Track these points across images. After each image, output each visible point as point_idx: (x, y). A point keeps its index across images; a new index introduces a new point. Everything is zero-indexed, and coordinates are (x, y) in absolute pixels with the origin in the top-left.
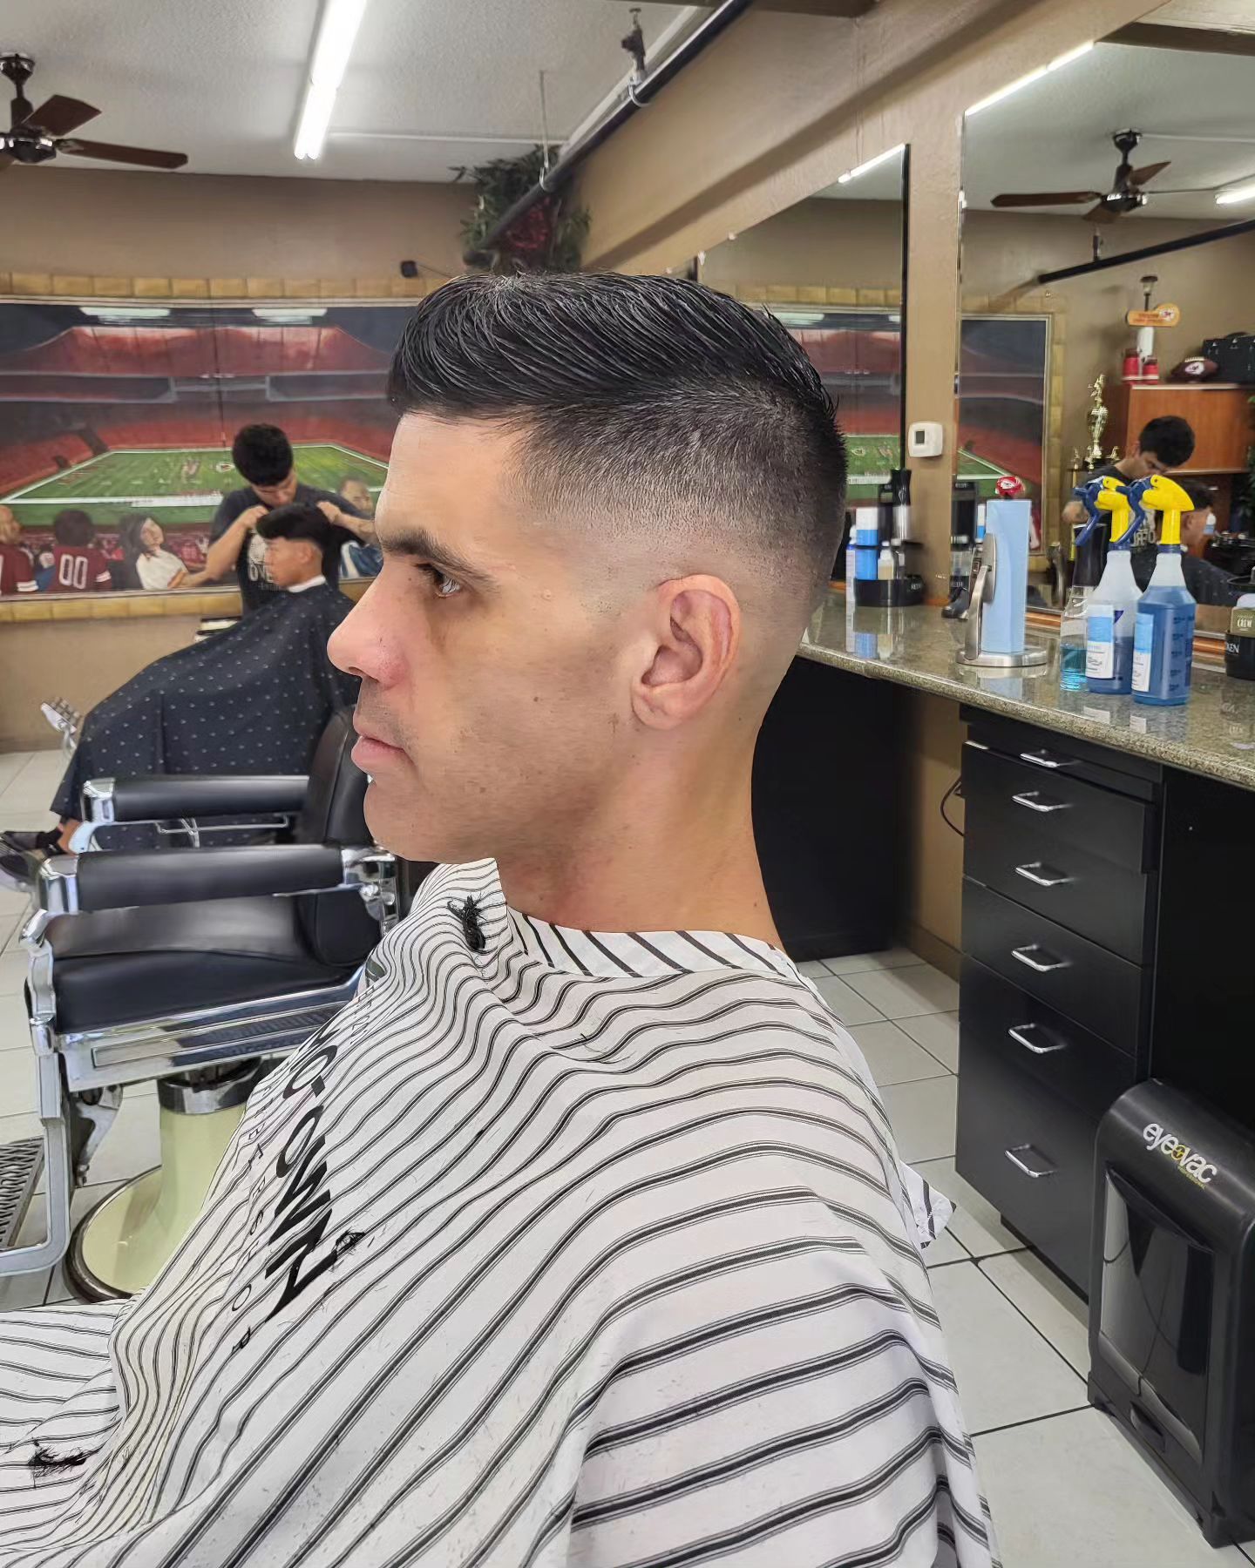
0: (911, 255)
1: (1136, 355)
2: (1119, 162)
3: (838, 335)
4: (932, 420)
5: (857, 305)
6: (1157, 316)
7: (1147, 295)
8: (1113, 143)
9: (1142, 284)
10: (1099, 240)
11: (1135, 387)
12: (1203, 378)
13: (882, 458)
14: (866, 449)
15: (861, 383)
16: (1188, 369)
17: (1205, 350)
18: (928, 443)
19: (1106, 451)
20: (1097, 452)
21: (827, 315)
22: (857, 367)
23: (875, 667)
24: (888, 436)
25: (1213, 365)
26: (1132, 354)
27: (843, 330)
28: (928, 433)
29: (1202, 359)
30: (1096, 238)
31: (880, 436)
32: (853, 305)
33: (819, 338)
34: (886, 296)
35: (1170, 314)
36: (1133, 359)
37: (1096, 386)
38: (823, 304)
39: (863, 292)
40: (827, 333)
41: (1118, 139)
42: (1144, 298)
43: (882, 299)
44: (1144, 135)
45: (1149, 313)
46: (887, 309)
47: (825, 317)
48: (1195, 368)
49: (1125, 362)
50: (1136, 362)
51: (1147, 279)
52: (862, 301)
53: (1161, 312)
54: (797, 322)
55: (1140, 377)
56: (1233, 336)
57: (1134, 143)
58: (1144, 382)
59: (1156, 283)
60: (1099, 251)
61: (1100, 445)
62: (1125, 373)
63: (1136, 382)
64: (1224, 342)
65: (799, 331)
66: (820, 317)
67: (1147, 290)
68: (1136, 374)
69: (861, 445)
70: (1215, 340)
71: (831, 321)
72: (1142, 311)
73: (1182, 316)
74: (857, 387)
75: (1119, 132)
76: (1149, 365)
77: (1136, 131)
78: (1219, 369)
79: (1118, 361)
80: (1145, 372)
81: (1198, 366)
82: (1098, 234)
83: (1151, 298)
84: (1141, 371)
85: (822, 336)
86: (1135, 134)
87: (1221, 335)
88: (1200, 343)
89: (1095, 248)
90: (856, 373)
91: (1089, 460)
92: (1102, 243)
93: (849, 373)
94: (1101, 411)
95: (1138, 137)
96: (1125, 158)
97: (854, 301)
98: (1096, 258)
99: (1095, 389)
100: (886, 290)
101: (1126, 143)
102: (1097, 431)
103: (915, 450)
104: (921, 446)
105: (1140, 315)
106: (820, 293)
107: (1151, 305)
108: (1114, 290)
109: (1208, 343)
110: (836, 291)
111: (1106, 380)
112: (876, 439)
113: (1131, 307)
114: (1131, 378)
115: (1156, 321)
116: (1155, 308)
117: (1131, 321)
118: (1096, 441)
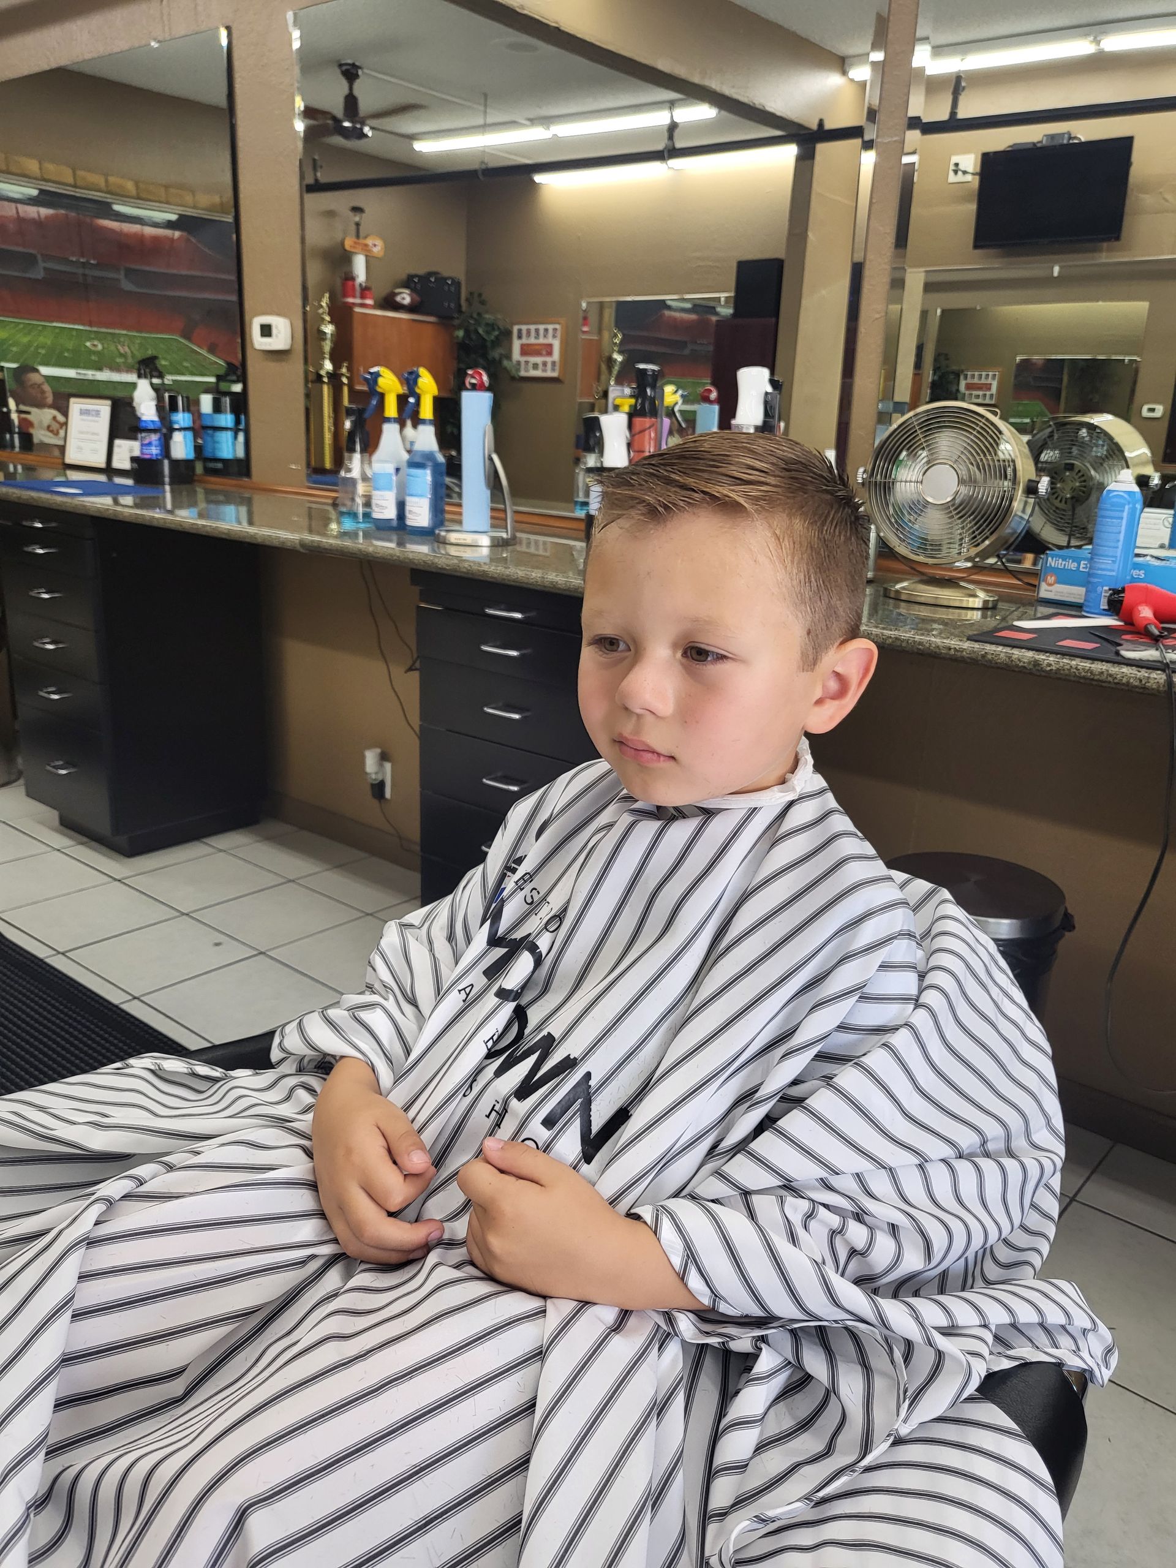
0: (241, 144)
1: (353, 279)
2: (346, 91)
3: (56, 215)
4: (278, 314)
5: (75, 186)
6: (366, 245)
7: (358, 224)
8: (338, 71)
9: (351, 214)
10: (319, 163)
11: (357, 310)
12: (410, 309)
13: (121, 355)
14: (103, 344)
15: (87, 272)
16: (398, 299)
17: (408, 283)
18: (277, 336)
19: (337, 365)
20: (328, 366)
21: (42, 191)
22: (83, 256)
23: (313, 541)
24: (124, 332)
25: (417, 299)
26: (350, 277)
27: (63, 212)
28: (277, 328)
29: (407, 291)
30: (314, 160)
31: (117, 331)
32: (70, 185)
33: (35, 216)
34: (107, 181)
35: (377, 247)
36: (350, 283)
37: (324, 304)
38: (36, 179)
39: (80, 173)
40: (45, 212)
41: (344, 68)
42: (354, 227)
43: (102, 184)
44: (366, 71)
45: (361, 241)
46: (108, 196)
47: (39, 194)
48: (404, 299)
49: (344, 285)
50: (354, 286)
51: (357, 210)
52: (79, 183)
53: (370, 242)
54: (12, 195)
55: (358, 301)
56: (430, 274)
57: (357, 76)
58: (363, 305)
59: (364, 215)
60: (319, 174)
61: (332, 360)
62: (345, 295)
63: (354, 304)
64: (425, 278)
65: (13, 205)
66: (34, 192)
67: (357, 219)
68: (354, 297)
69: (93, 339)
70: (416, 276)
71: (45, 198)
72: (356, 240)
73: (386, 247)
74: (84, 275)
75: (343, 62)
76: (365, 291)
77: (357, 64)
78: (422, 303)
79: (338, 282)
80: (363, 297)
81: (405, 297)
82: (316, 157)
83: (361, 228)
84: (358, 293)
85: (38, 212)
86: (359, 67)
87: (421, 271)
88: (404, 277)
89: (315, 169)
90: (82, 260)
91: (323, 373)
92: (321, 167)
93: (74, 259)
94: (329, 329)
95: (360, 72)
96: (351, 88)
97: (71, 180)
98: (316, 180)
99: (322, 307)
100: (106, 175)
101: (350, 73)
102: (327, 346)
103: (259, 342)
104: (266, 340)
105: (355, 243)
106: (33, 166)
107: (362, 234)
108: (331, 214)
109: (410, 277)
110: (50, 167)
111: (330, 298)
112: (110, 333)
113: (345, 233)
114: (350, 300)
115: (366, 249)
116: (366, 237)
117: (347, 247)
118: (327, 356)
